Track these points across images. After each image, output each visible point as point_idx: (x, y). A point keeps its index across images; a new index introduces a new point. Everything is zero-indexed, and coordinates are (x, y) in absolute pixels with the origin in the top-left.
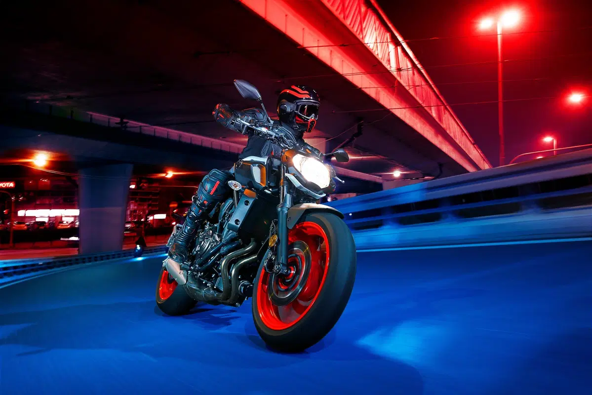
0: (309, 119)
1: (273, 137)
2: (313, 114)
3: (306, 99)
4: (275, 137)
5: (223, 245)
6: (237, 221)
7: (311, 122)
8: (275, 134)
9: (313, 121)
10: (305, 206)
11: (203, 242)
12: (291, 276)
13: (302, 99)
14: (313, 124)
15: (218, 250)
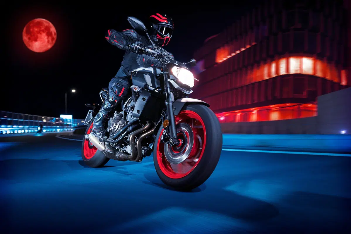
0: (165, 37)
1: (156, 55)
2: (169, 34)
3: (165, 23)
4: (157, 55)
5: (129, 126)
6: (138, 111)
7: (167, 39)
8: (157, 53)
9: (168, 38)
10: (184, 100)
11: (115, 124)
12: (180, 145)
13: (163, 22)
14: (168, 41)
15: (126, 129)
